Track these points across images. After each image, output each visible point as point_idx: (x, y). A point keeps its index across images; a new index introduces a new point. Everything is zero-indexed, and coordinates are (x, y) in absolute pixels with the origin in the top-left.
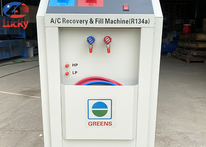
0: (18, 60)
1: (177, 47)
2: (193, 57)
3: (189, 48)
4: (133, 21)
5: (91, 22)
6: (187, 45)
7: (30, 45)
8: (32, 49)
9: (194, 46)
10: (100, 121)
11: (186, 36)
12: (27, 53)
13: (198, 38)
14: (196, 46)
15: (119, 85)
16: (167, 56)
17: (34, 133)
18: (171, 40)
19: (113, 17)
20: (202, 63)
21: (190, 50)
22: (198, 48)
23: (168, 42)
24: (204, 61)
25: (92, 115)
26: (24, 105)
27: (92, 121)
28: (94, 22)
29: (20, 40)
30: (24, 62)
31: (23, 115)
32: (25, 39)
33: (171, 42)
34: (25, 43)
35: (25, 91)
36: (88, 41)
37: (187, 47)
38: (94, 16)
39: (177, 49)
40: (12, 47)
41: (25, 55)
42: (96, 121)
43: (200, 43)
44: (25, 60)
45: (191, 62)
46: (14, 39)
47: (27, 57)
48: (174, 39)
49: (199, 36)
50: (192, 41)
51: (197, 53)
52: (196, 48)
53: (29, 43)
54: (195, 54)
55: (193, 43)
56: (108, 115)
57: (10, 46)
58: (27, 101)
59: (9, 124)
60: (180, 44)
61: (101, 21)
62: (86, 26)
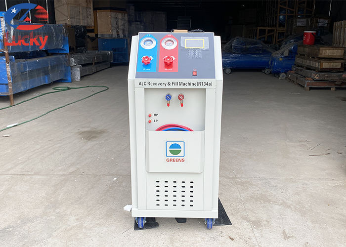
0: (60, 86)
1: (295, 65)
2: (314, 81)
3: (309, 68)
4: (199, 84)
5: (169, 84)
6: (307, 63)
7: (75, 62)
8: (79, 69)
9: (317, 65)
10: (176, 158)
11: (307, 50)
12: (71, 75)
13: (321, 54)
14: (318, 65)
15: (191, 130)
16: (280, 78)
17: (108, 177)
18: (286, 53)
19: (185, 81)
20: (328, 91)
21: (311, 71)
22: (321, 69)
23: (281, 58)
24: (330, 88)
25: (169, 154)
26: (88, 149)
27: (170, 158)
28: (171, 84)
29: (61, 56)
30: (69, 89)
31: (90, 159)
32: (69, 54)
33: (286, 56)
34: (69, 59)
35: (85, 132)
36: (167, 98)
37: (308, 66)
38: (171, 80)
39: (294, 69)
40: (51, 67)
41: (69, 78)
42: (173, 158)
43: (325, 61)
44: (70, 87)
45: (311, 88)
46: (53, 54)
47: (72, 81)
48: (290, 52)
49: (324, 51)
50: (314, 58)
51: (320, 77)
52: (319, 68)
53: (74, 60)
54: (317, 77)
55: (316, 61)
56: (181, 154)
57: (50, 66)
58: (90, 144)
59: (78, 169)
60: (298, 60)
61: (176, 84)
62: (165, 87)
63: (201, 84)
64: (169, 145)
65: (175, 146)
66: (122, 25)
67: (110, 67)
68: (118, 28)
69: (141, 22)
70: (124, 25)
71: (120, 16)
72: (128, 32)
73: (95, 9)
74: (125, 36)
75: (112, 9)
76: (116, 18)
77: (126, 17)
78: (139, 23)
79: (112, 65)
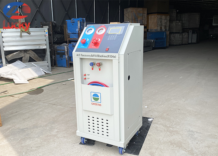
10: (96, 103)
25: (93, 100)
27: (93, 102)
28: (93, 56)
38: (93, 53)
56: (99, 101)
62: (90, 58)
63: (110, 56)
64: (93, 94)
65: (95, 95)
66: (165, 23)
67: (153, 50)
68: (162, 25)
69: (179, 20)
70: (166, 23)
71: (163, 17)
72: (168, 27)
73: (148, 14)
74: (166, 30)
75: (158, 13)
76: (161, 19)
77: (168, 18)
78: (178, 21)
79: (154, 49)
